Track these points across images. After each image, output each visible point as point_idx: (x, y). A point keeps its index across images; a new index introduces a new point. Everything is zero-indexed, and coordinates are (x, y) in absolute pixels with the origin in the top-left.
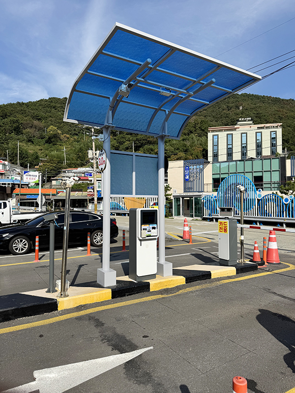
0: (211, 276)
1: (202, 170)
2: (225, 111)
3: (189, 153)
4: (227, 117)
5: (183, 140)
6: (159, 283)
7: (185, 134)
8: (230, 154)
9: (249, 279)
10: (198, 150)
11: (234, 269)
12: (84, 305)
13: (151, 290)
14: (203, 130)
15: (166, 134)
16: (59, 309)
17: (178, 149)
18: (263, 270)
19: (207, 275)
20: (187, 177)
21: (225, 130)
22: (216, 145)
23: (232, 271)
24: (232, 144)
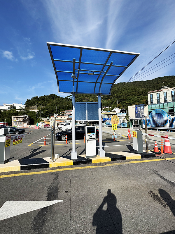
0: (126, 158)
1: (143, 109)
2: (156, 85)
3: (140, 102)
4: (157, 87)
5: (137, 98)
6: (97, 160)
7: (138, 96)
8: (159, 102)
9: (147, 162)
10: (143, 101)
11: (140, 156)
12: (60, 167)
13: (92, 163)
14: (146, 93)
15: (100, 93)
16: (50, 167)
17: (135, 101)
18: (159, 157)
19: (123, 158)
20: (137, 112)
21: (156, 92)
22: (152, 98)
23: (139, 156)
24: (159, 97)
